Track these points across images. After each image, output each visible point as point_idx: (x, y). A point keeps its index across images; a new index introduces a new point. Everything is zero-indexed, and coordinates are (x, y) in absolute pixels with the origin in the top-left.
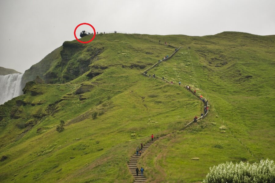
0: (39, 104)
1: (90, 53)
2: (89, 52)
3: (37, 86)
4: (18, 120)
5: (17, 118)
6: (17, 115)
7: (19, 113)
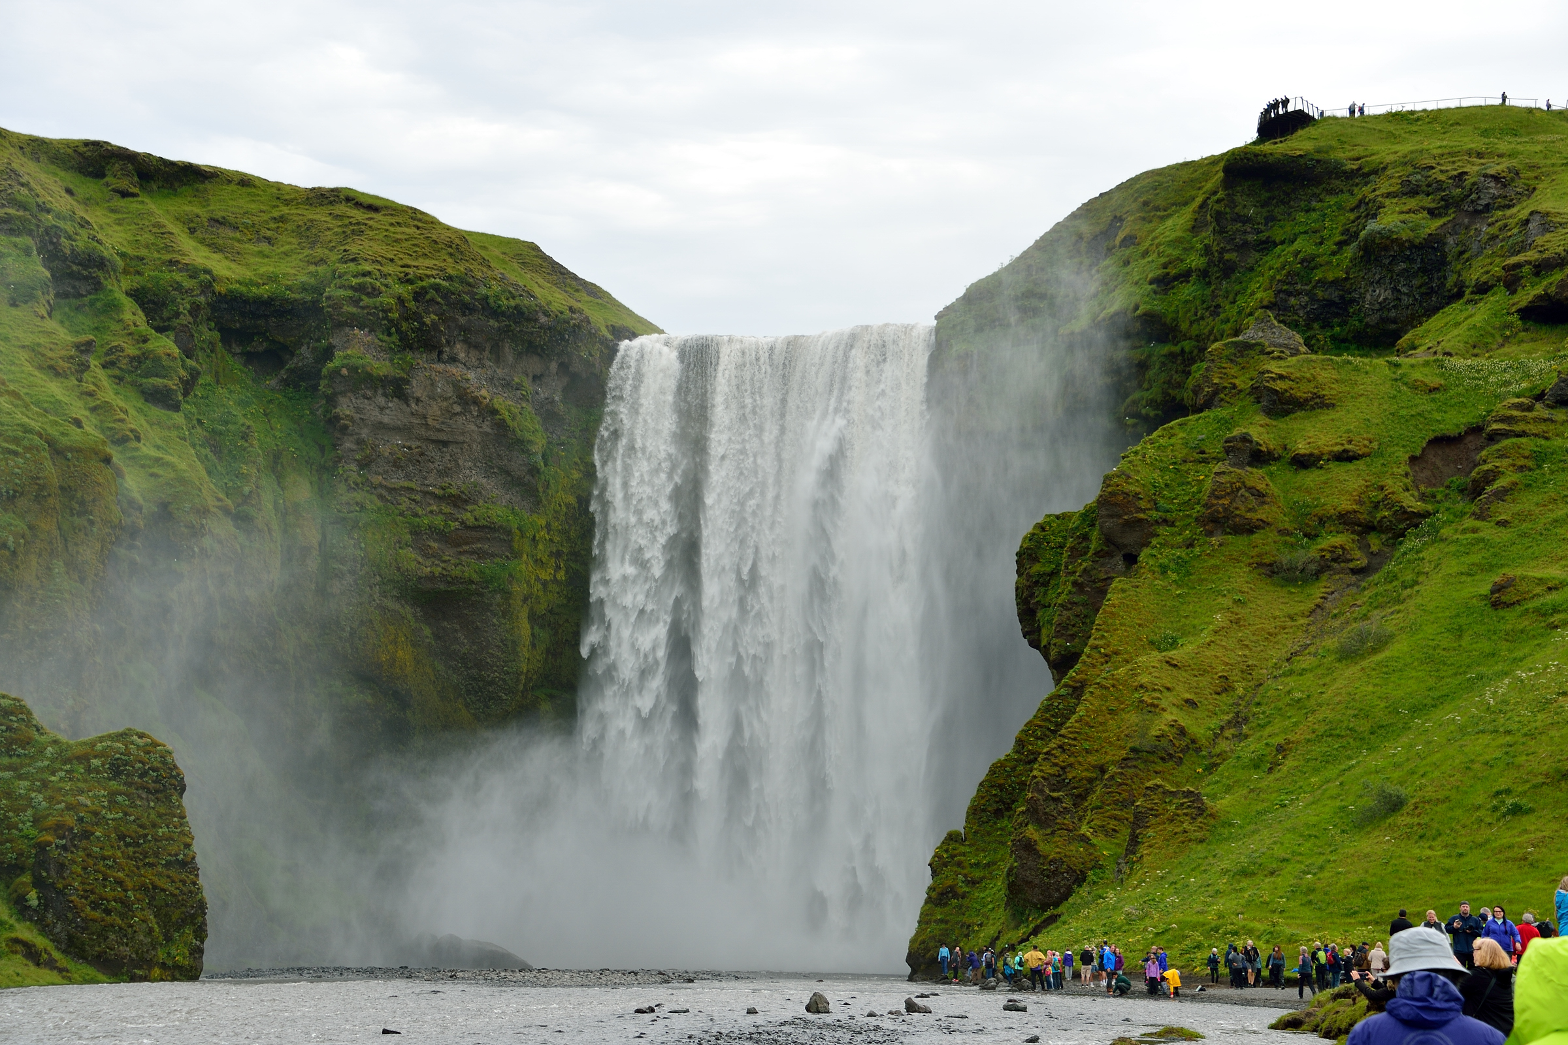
0: (1345, 457)
1: (1428, 202)
2: (1419, 197)
3: (1282, 363)
4: (1257, 537)
5: (1249, 529)
6: (1249, 515)
7: (1253, 501)
